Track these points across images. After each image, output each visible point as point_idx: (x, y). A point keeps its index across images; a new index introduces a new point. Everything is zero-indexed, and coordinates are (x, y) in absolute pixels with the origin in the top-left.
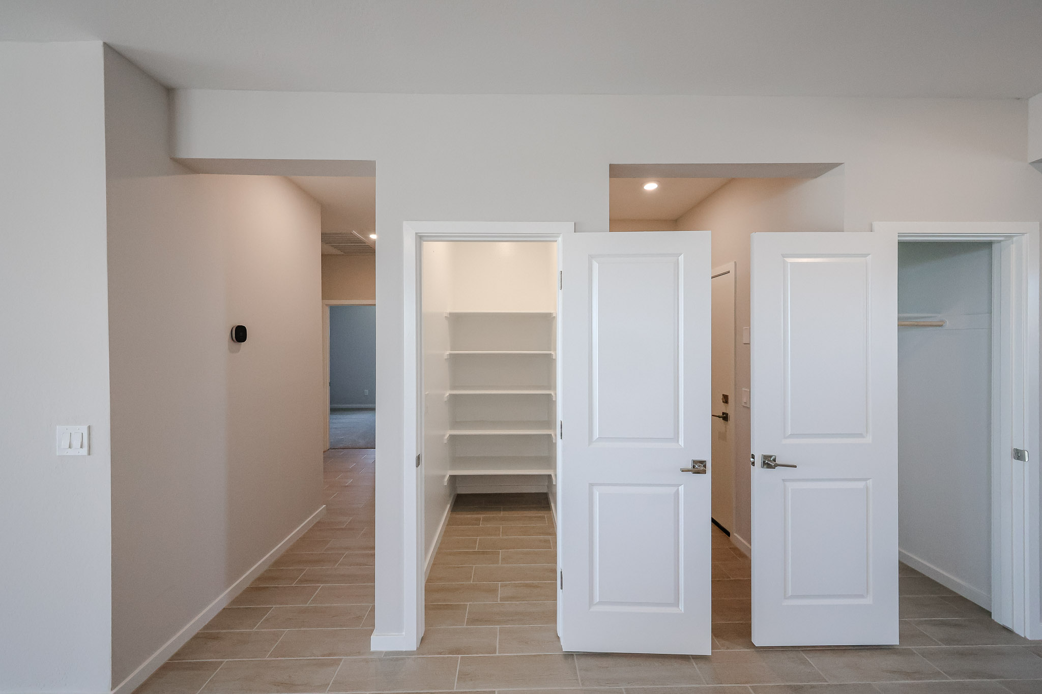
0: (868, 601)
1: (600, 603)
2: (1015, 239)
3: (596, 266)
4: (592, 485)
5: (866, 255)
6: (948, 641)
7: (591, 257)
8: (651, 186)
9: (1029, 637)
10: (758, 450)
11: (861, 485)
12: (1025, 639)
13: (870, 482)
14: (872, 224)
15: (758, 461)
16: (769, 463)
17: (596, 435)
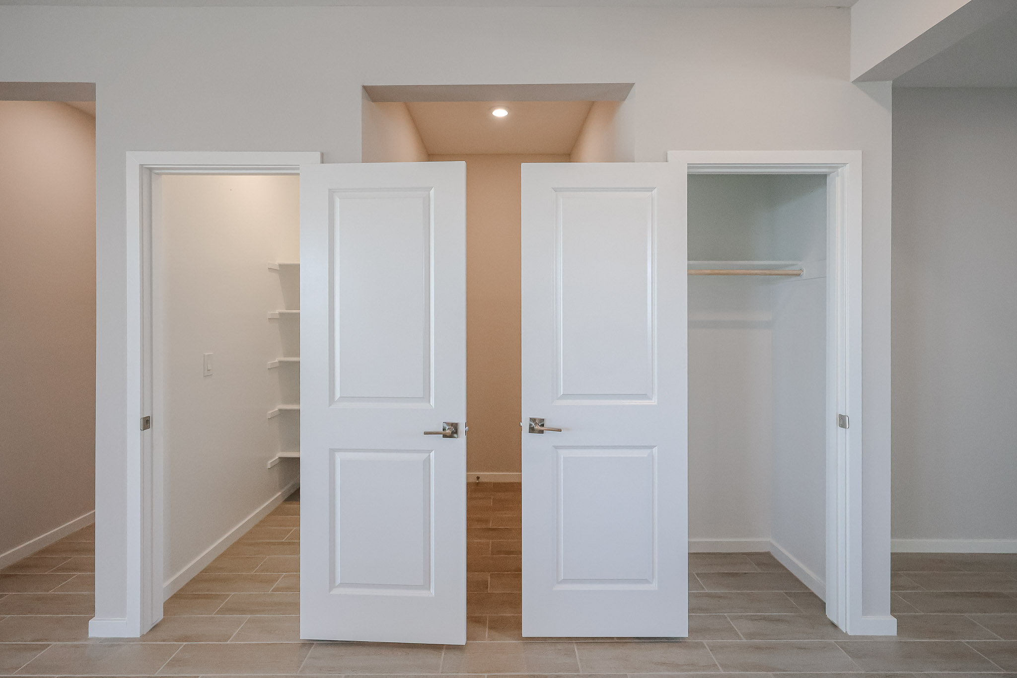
0: (654, 586)
1: (342, 585)
2: (840, 170)
3: (337, 201)
4: (333, 451)
5: (651, 189)
6: (750, 636)
7: (332, 193)
8: (500, 113)
9: (849, 633)
10: (528, 412)
11: (644, 453)
12: (846, 634)
13: (655, 450)
14: (667, 154)
15: (525, 424)
16: (538, 426)
17: (338, 395)
